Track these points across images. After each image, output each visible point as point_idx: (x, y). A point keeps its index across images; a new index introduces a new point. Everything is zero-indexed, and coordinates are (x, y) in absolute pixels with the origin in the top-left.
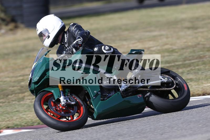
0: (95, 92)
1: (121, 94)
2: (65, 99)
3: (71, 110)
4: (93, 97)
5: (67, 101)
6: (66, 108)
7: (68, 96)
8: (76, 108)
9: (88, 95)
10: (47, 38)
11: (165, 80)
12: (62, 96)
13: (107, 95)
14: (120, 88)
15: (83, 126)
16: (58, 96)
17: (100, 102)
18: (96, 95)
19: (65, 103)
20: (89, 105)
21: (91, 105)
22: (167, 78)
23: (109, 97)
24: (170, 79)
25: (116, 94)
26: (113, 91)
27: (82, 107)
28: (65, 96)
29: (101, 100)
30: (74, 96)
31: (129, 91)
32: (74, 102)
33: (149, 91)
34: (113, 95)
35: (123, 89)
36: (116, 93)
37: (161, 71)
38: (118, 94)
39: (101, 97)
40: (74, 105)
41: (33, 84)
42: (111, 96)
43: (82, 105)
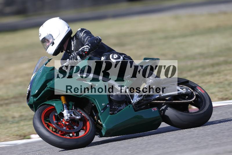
0: (103, 105)
1: (133, 106)
2: (69, 113)
3: (75, 125)
4: (101, 110)
5: (71, 115)
6: (69, 123)
7: (72, 109)
8: (81, 124)
9: (95, 108)
10: (51, 44)
11: (184, 91)
12: (66, 109)
13: (117, 109)
14: (131, 100)
15: (90, 143)
16: (61, 110)
17: (109, 116)
18: (105, 108)
19: (69, 118)
20: (97, 120)
21: (99, 121)
22: (186, 88)
23: (120, 110)
24: (189, 90)
25: (128, 107)
26: (124, 104)
27: (88, 122)
28: (68, 109)
29: (111, 114)
30: (79, 110)
31: (142, 104)
32: (79, 116)
33: (165, 104)
34: (124, 108)
35: (136, 101)
36: (127, 105)
37: (178, 81)
38: (130, 107)
39: (111, 111)
40: (80, 119)
41: (32, 97)
42: (122, 109)
43: (88, 120)
